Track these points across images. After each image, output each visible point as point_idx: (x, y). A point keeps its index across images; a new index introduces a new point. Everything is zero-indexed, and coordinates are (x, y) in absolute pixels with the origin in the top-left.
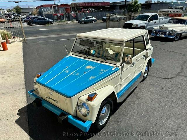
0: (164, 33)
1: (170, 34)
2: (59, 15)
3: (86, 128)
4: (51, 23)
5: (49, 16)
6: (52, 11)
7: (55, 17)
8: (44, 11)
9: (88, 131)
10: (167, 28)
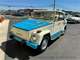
0: (71, 20)
1: (73, 21)
2: (26, 13)
3: (35, 46)
4: (23, 16)
5: (22, 13)
6: (24, 11)
7: (25, 14)
8: (20, 12)
9: (36, 48)
10: (72, 18)
